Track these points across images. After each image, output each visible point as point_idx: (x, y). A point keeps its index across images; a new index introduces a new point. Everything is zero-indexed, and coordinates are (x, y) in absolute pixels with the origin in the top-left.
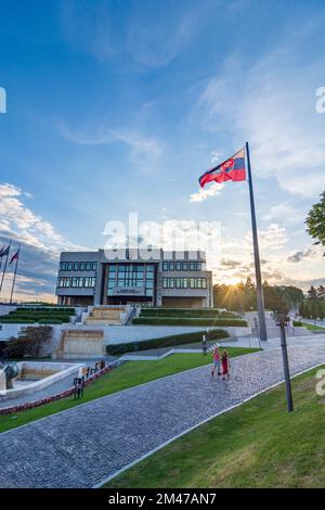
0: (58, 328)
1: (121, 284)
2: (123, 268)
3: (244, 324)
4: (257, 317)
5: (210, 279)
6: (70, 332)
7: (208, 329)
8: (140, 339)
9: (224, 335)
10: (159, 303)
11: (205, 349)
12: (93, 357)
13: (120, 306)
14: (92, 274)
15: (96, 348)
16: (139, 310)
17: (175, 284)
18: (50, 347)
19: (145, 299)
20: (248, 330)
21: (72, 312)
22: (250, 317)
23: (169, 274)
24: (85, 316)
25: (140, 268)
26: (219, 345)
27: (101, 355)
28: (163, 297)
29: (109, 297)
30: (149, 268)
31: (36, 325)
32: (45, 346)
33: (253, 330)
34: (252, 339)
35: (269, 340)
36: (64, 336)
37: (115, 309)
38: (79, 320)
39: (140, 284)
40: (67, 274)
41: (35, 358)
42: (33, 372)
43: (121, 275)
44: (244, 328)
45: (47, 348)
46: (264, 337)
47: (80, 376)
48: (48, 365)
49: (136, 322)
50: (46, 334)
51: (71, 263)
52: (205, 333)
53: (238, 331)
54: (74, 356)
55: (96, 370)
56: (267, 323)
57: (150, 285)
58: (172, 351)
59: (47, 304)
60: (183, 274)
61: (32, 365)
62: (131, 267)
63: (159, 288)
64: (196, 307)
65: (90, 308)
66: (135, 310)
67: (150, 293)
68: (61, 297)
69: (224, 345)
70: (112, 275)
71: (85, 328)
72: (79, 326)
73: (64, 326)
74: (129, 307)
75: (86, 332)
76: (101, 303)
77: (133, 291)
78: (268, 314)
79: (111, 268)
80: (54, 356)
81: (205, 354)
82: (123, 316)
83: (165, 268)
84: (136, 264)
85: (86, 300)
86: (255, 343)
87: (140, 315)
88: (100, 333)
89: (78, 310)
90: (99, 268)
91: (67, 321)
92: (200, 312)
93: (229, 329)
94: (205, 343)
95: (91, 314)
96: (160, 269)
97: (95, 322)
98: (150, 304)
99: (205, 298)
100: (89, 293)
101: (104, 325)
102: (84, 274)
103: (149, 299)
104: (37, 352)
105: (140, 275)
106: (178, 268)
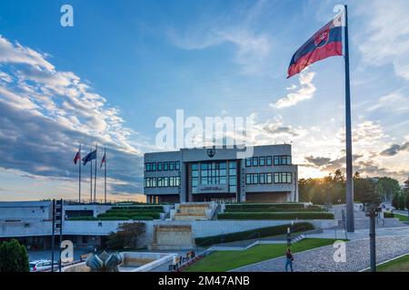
0: (150, 224)
1: (205, 182)
2: (205, 166)
3: (331, 217)
4: (345, 209)
5: (296, 173)
6: (162, 227)
7: (292, 222)
8: (226, 233)
9: (309, 228)
10: (243, 199)
11: (289, 240)
12: (184, 248)
13: (205, 203)
14: (176, 173)
15: (186, 241)
16: (223, 206)
17: (259, 179)
18: (146, 240)
19: (229, 196)
20: (335, 223)
21: (161, 209)
22: (338, 210)
23: (252, 170)
24: (173, 212)
25: (221, 165)
26: (303, 236)
27: (191, 246)
28: (247, 193)
29: (194, 195)
30: (231, 165)
31: (131, 221)
32: (140, 239)
33: (339, 222)
34: (338, 231)
35: (356, 232)
36: (156, 230)
37: (200, 206)
38: (168, 216)
39: (223, 181)
40: (152, 174)
41: (134, 249)
42: (134, 260)
43: (204, 173)
44: (330, 221)
45: (142, 241)
46: (351, 228)
47: (174, 262)
48: (145, 255)
49: (221, 217)
50: (140, 229)
51: (155, 164)
52: (289, 226)
53: (324, 223)
54: (167, 248)
55: (187, 258)
56: (355, 214)
57: (233, 181)
58: (257, 242)
59: (138, 203)
60: (266, 169)
61: (132, 255)
62: (214, 165)
63: (242, 184)
64: (280, 202)
65: (177, 205)
66: (219, 207)
67: (233, 190)
68: (149, 196)
69: (308, 236)
70: (195, 174)
71: (175, 223)
72: (168, 222)
73: (156, 222)
74: (213, 204)
75: (176, 227)
76: (187, 201)
77: (217, 188)
78: (357, 206)
79: (194, 166)
80: (150, 248)
81: (289, 245)
82: (209, 212)
83: (248, 164)
84: (218, 162)
85: (173, 198)
86: (342, 233)
87: (225, 211)
88: (189, 228)
89: (167, 207)
90: (182, 167)
91: (157, 217)
92: (286, 207)
93: (315, 222)
94: (289, 235)
95: (178, 211)
96: (243, 166)
97: (183, 218)
98: (234, 201)
99: (290, 192)
100: (175, 191)
101: (192, 221)
102: (168, 173)
103: (233, 195)
104: (135, 244)
105: (223, 172)
106: (262, 163)
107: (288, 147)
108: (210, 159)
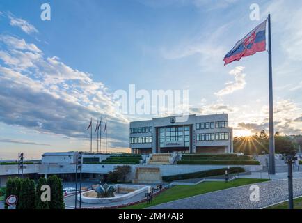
0: (134, 167)
1: (168, 140)
2: (169, 129)
3: (257, 163)
4: (268, 158)
5: (231, 133)
6: (140, 169)
7: (229, 167)
8: (182, 173)
9: (241, 171)
10: (194, 151)
11: (227, 179)
12: (155, 182)
13: (169, 153)
14: (150, 134)
15: (156, 178)
16: (181, 156)
18: (131, 177)
19: (185, 149)
20: (261, 167)
21: (140, 158)
22: (262, 158)
23: (201, 132)
24: (148, 159)
25: (180, 129)
26: (237, 177)
27: (160, 182)
28: (197, 147)
29: (161, 148)
30: (186, 128)
31: (122, 165)
32: (127, 176)
33: (264, 167)
34: (263, 174)
35: (277, 174)
36: (137, 171)
37: (166, 155)
38: (145, 162)
39: (181, 139)
40: (134, 135)
41: (124, 182)
42: (123, 189)
43: (168, 134)
44: (256, 166)
45: (129, 178)
46: (272, 171)
47: (149, 192)
48: (131, 186)
49: (179, 163)
50: (128, 170)
51: (137, 129)
52: (227, 169)
53: (252, 168)
54: (144, 182)
55: (157, 189)
56: (276, 162)
57: (188, 139)
58: (204, 180)
59: (126, 154)
60: (210, 131)
61: (122, 186)
62: (174, 128)
63: (193, 141)
64: (220, 153)
65: (150, 155)
66: (178, 156)
67: (188, 145)
68: (133, 149)
69: (240, 177)
70: (162, 134)
71: (149, 167)
72: (145, 165)
73: (137, 165)
74: (174, 154)
75: (149, 169)
76: (157, 152)
77: (176, 144)
78: (277, 156)
79: (162, 130)
80: (133, 182)
81: (227, 182)
82: (171, 159)
83: (198, 127)
84: (177, 126)
85: (148, 150)
86: (265, 175)
87: (182, 159)
88: (158, 169)
89: (144, 156)
90: (153, 130)
91: (138, 162)
92: (224, 156)
93: (245, 167)
94: (227, 175)
95: (151, 159)
96: (194, 129)
97: (154, 163)
98: (188, 152)
99: (227, 146)
100: (150, 146)
101: (160, 165)
102: (145, 135)
103: (187, 148)
104: (124, 179)
105: (181, 133)
106: (207, 126)
107: (226, 115)
108: (172, 124)
